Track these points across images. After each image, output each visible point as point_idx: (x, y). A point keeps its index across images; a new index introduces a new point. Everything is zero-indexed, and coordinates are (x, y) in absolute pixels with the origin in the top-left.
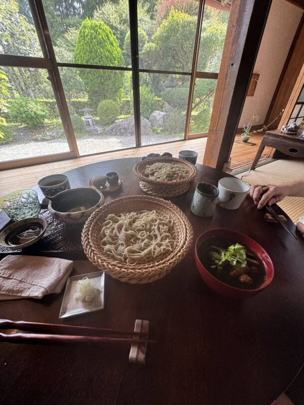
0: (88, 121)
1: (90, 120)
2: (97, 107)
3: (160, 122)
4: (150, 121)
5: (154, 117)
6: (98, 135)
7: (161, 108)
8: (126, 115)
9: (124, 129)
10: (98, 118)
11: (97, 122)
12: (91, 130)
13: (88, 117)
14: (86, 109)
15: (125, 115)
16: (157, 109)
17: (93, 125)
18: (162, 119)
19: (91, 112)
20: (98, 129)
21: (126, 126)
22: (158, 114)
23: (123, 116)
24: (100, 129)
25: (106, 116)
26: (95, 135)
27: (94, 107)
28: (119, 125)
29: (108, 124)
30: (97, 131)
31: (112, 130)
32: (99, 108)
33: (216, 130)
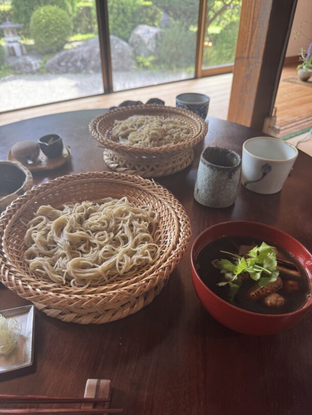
0: (12, 48)
1: (15, 45)
2: (28, 21)
3: (150, 47)
4: (132, 45)
5: (139, 37)
6: (33, 73)
7: (152, 20)
8: (85, 33)
9: (83, 60)
10: (31, 42)
11: (29, 50)
12: (18, 64)
13: (11, 39)
14: (8, 25)
15: (82, 33)
16: (144, 23)
17: (23, 54)
18: (154, 41)
19: (18, 29)
20: (32, 62)
21: (86, 56)
22: (145, 32)
23: (79, 37)
24: (35, 62)
25: (47, 37)
26: (27, 73)
27: (23, 19)
28: (72, 54)
29: (50, 52)
30: (30, 65)
31: (59, 63)
32: (32, 22)
33: (248, 58)
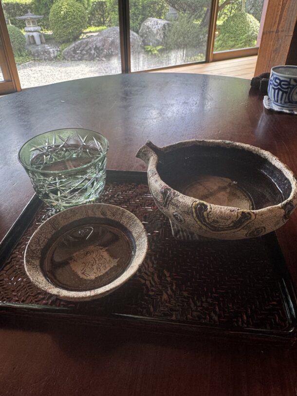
3: (158, 37)
5: (148, 28)
8: (98, 26)
11: (48, 39)
13: (32, 29)
14: (29, 16)
17: (42, 43)
18: (161, 32)
19: (39, 21)
20: (51, 50)
22: (154, 24)
26: (45, 60)
27: (43, 11)
29: (68, 41)
30: (49, 53)
31: (74, 51)
32: (51, 13)
33: (277, 31)
